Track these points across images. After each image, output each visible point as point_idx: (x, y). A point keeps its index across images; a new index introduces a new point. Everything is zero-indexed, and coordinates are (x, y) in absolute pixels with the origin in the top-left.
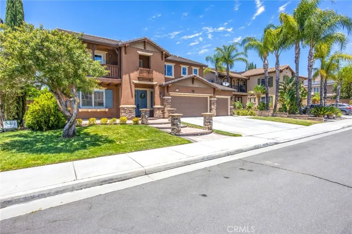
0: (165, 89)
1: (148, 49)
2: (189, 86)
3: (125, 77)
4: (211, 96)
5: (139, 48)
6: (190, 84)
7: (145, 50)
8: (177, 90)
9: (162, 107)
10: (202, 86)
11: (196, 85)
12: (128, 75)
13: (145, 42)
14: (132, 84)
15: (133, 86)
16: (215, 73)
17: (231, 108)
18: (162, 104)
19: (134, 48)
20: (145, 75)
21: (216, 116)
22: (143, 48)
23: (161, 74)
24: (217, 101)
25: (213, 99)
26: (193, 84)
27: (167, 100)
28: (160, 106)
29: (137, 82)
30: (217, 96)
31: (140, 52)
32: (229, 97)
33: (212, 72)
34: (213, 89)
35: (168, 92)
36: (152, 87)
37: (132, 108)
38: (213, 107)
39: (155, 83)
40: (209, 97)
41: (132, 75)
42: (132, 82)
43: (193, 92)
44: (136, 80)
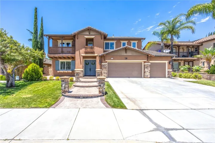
0: (103, 58)
1: (92, 34)
2: (122, 55)
3: (77, 53)
4: (145, 61)
5: (86, 34)
6: (124, 53)
7: (90, 35)
8: (112, 58)
9: (101, 70)
10: (135, 54)
11: (129, 53)
12: (78, 51)
13: (89, 30)
14: (81, 57)
15: (82, 58)
16: (160, 44)
17: (168, 71)
18: (101, 68)
19: (83, 35)
20: (89, 50)
21: (149, 78)
22: (88, 34)
23: (100, 48)
24: (150, 66)
25: (146, 64)
26: (126, 53)
27: (104, 66)
28: (99, 70)
29: (84, 55)
30: (151, 62)
31: (86, 37)
32: (167, 62)
33: (158, 44)
34: (147, 56)
35: (104, 60)
36: (95, 57)
37: (81, 71)
38: (146, 70)
39: (96, 55)
40: (143, 62)
41: (81, 51)
42: (81, 56)
43: (126, 59)
44: (84, 54)
